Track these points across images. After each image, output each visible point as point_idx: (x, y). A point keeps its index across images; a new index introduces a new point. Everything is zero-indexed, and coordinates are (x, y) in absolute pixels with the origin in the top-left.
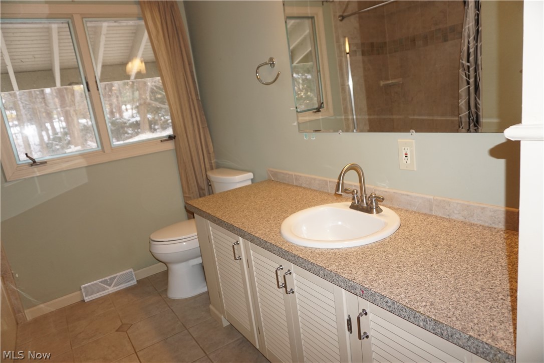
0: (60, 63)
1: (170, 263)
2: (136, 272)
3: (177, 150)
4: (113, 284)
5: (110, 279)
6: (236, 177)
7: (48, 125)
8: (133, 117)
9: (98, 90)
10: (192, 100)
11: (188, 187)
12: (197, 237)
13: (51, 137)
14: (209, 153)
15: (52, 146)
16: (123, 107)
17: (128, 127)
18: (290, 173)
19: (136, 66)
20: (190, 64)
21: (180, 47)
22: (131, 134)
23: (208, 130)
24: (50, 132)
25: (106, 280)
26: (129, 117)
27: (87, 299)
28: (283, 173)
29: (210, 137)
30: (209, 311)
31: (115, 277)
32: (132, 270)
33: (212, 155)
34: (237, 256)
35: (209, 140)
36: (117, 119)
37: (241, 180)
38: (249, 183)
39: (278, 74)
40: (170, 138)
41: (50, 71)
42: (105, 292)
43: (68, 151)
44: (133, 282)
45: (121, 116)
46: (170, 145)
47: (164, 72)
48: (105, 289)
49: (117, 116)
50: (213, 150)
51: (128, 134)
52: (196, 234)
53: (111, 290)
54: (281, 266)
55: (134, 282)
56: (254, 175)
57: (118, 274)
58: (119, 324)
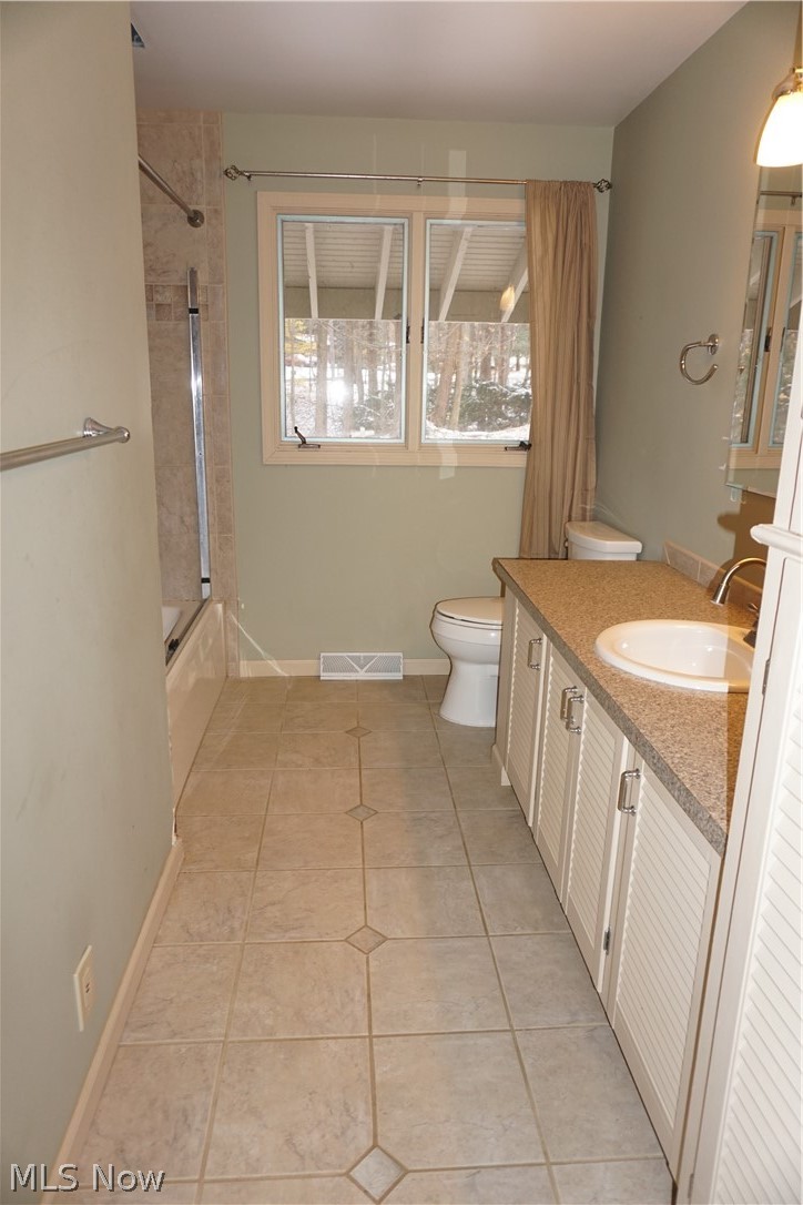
0: (388, 278)
1: (456, 658)
2: (408, 661)
3: (530, 472)
4: (365, 669)
5: (365, 657)
6: (608, 543)
7: (365, 374)
8: (524, 386)
9: (422, 342)
10: (578, 384)
11: (531, 543)
12: (500, 627)
13: (365, 398)
14: (585, 489)
15: (362, 415)
16: (513, 361)
17: (507, 404)
18: (696, 557)
19: (510, 298)
20: (591, 315)
21: (580, 282)
22: (510, 419)
23: (594, 446)
24: (366, 387)
25: (359, 657)
26: (516, 385)
27: (325, 676)
28: (685, 555)
29: (594, 459)
30: (490, 756)
31: (374, 657)
32: (401, 654)
33: (591, 495)
34: (534, 662)
35: (592, 465)
36: (492, 384)
37: (619, 549)
38: (633, 558)
39: (712, 371)
40: (523, 446)
41: (371, 289)
42: (352, 674)
43: (355, 434)
44: (397, 674)
45: (503, 379)
46: (520, 459)
47: (540, 326)
48: (352, 670)
49: (495, 376)
50: (594, 485)
51: (506, 418)
52: (500, 623)
53: (362, 675)
54: (575, 687)
55: (398, 676)
56: (643, 547)
57: (379, 654)
58: (355, 724)
